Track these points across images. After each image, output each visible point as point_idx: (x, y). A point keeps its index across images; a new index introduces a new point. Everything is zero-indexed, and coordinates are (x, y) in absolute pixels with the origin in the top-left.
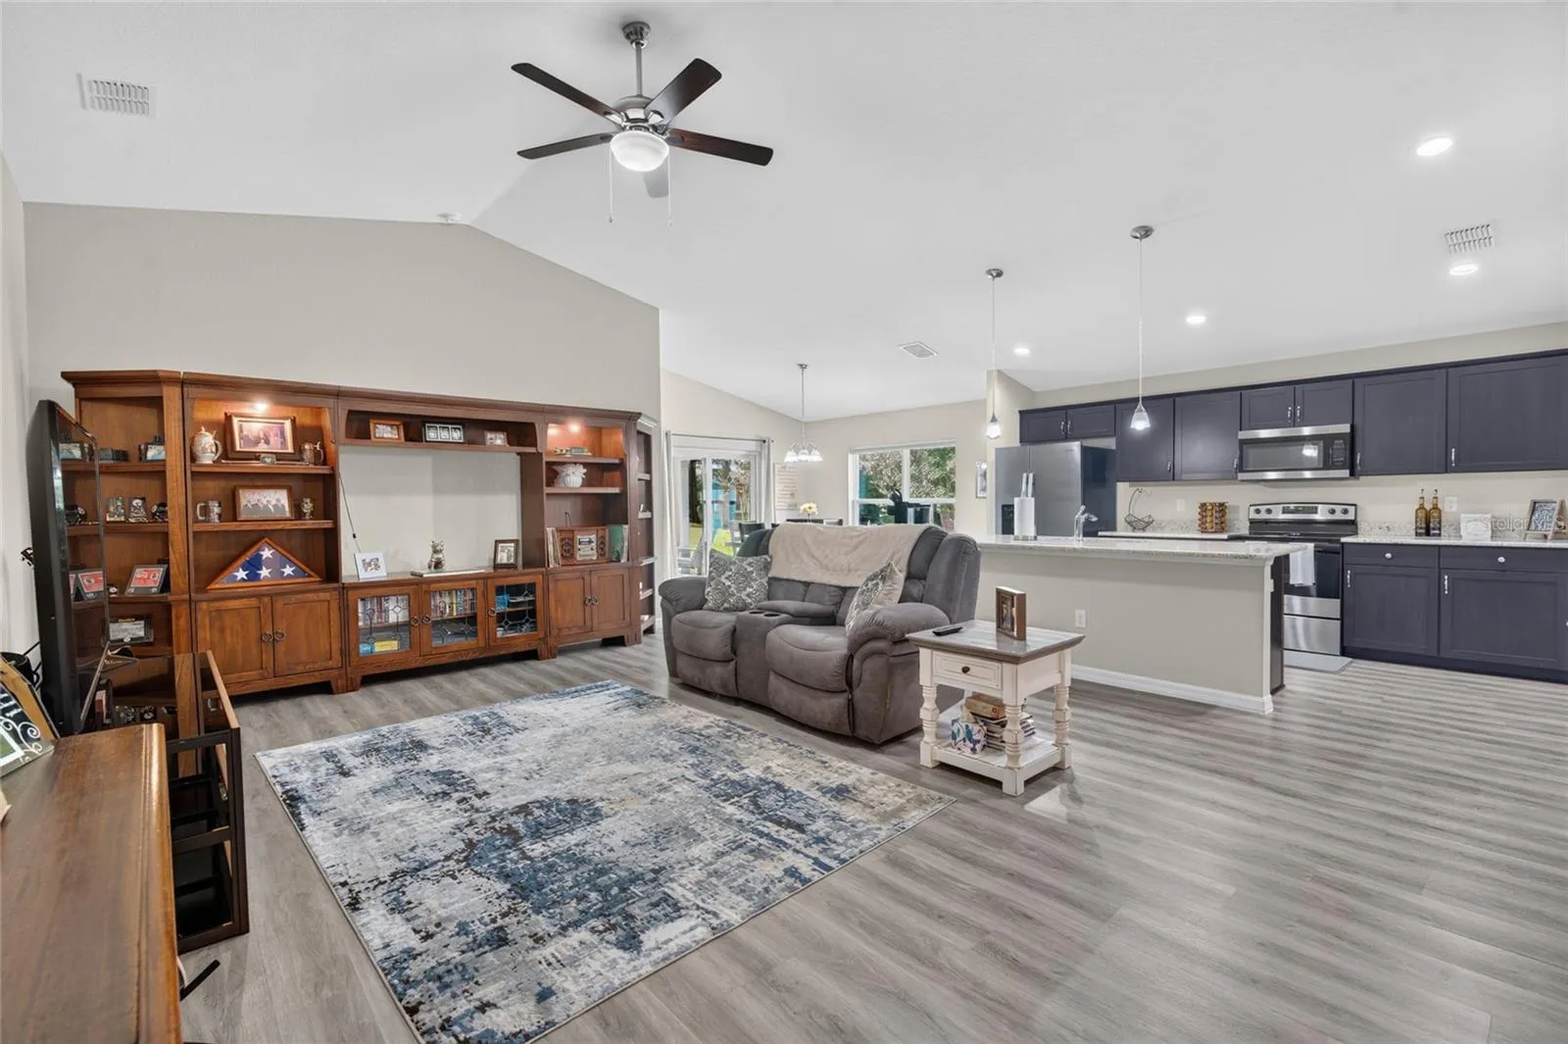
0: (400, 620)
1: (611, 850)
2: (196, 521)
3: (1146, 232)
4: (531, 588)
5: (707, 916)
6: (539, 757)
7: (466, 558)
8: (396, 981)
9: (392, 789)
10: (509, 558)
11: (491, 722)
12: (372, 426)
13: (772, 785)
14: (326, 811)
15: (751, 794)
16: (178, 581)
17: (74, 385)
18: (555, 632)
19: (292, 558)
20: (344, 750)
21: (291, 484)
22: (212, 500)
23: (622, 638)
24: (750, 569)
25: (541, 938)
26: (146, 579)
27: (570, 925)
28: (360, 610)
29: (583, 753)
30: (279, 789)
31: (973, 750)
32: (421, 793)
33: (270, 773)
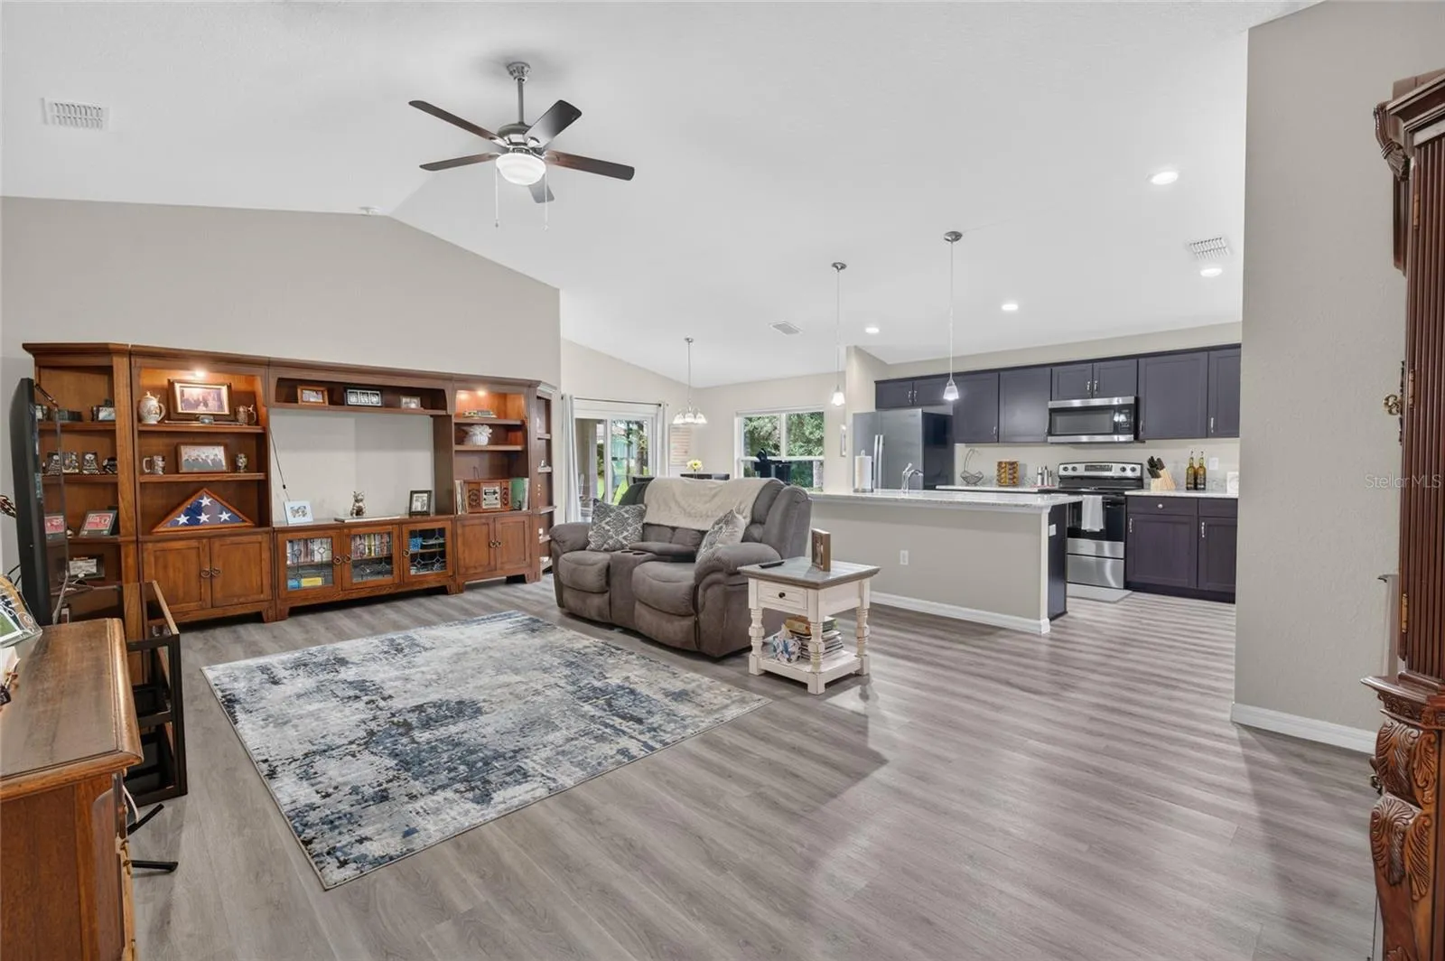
0: (324, 560)
1: (484, 737)
2: (142, 473)
3: (956, 236)
4: (442, 532)
5: (548, 781)
6: (440, 671)
7: (385, 505)
8: (297, 825)
9: (314, 694)
10: (422, 507)
11: (404, 643)
12: (299, 391)
13: (627, 690)
14: (257, 710)
15: (608, 697)
16: (127, 525)
17: (34, 355)
18: (462, 571)
19: (230, 507)
20: (277, 665)
21: (227, 441)
22: (158, 455)
23: (523, 576)
24: (626, 516)
25: (415, 796)
26: (98, 523)
27: (440, 787)
28: (289, 550)
29: (476, 666)
30: (219, 694)
31: (789, 660)
32: (337, 696)
33: (213, 683)
